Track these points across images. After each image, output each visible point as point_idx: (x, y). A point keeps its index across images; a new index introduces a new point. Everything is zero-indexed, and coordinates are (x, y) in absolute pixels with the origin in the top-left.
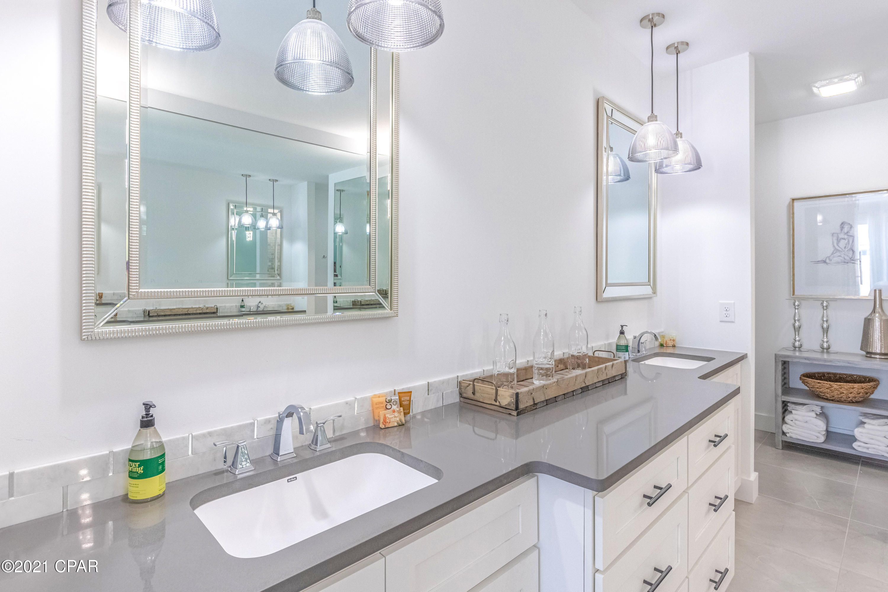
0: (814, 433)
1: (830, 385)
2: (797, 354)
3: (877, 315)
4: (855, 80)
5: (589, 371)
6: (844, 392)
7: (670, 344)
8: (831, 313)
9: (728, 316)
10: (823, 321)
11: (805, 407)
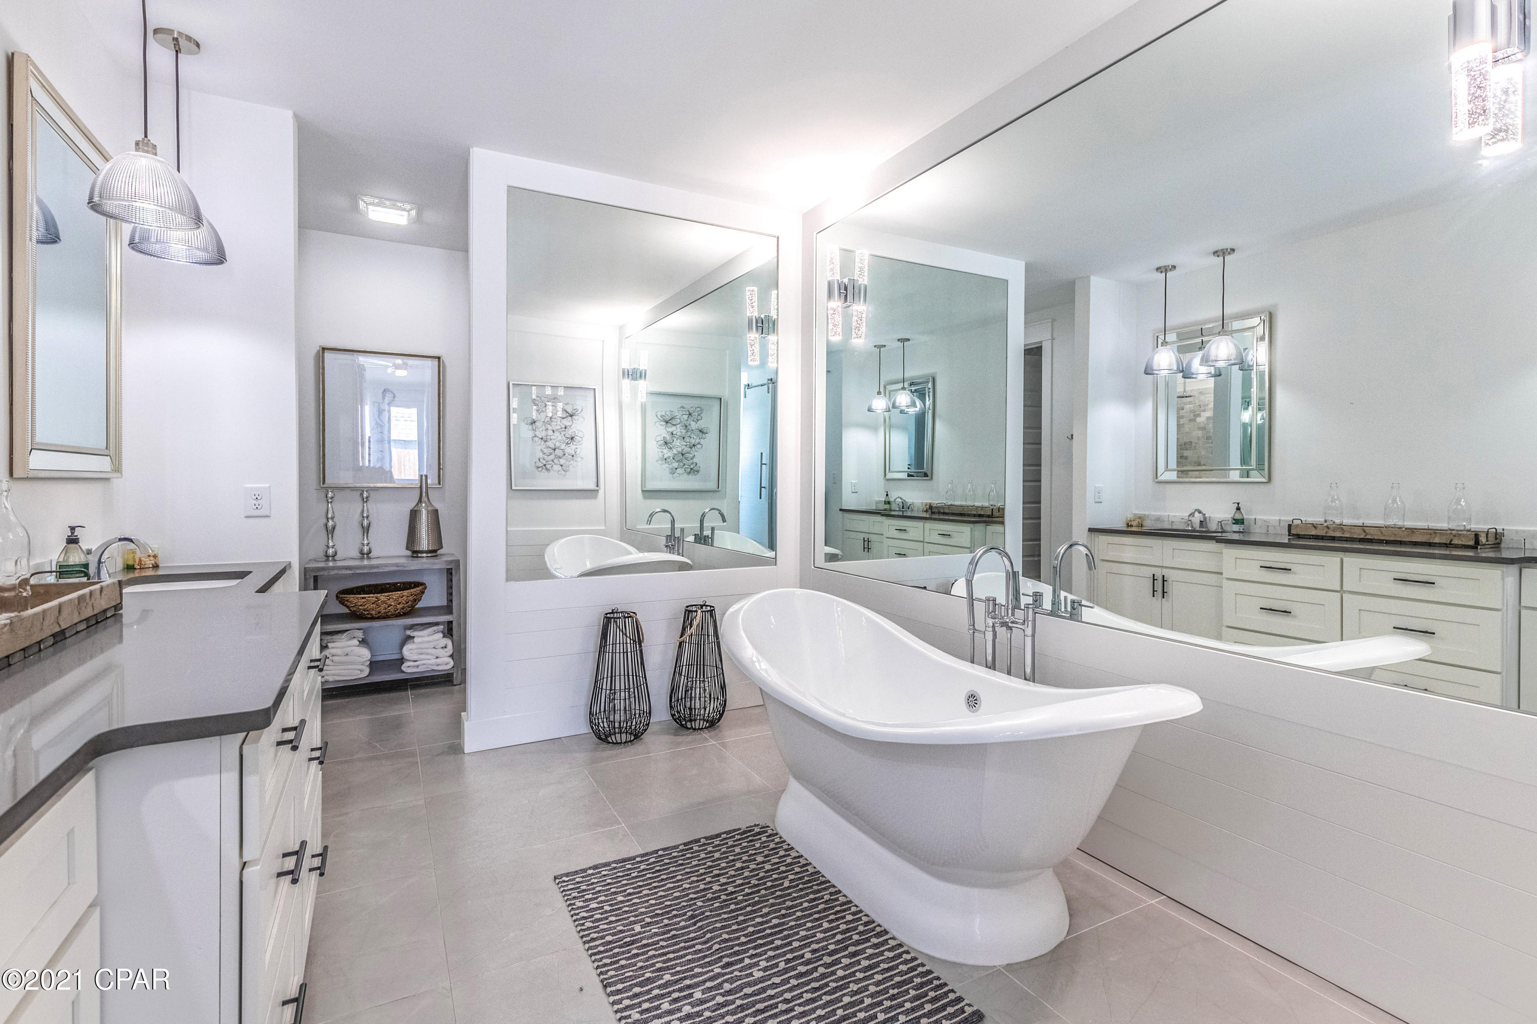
0: (356, 667)
1: (376, 598)
2: (331, 564)
3: (424, 505)
4: (408, 211)
5: (65, 602)
6: (392, 604)
7: (149, 562)
8: (371, 507)
9: (259, 507)
10: (363, 517)
11: (345, 634)
